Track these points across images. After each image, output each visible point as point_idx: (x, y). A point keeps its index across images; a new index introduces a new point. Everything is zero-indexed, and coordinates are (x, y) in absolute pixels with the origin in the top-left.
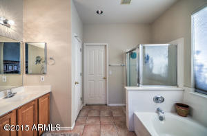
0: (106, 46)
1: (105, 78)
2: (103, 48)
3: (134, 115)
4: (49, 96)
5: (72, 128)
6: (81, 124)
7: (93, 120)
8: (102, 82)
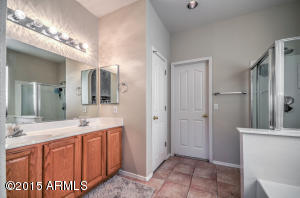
0: (207, 62)
1: (206, 116)
2: (203, 66)
3: (256, 184)
4: (121, 130)
5: (148, 178)
6: (162, 178)
7: (180, 178)
8: (202, 123)
